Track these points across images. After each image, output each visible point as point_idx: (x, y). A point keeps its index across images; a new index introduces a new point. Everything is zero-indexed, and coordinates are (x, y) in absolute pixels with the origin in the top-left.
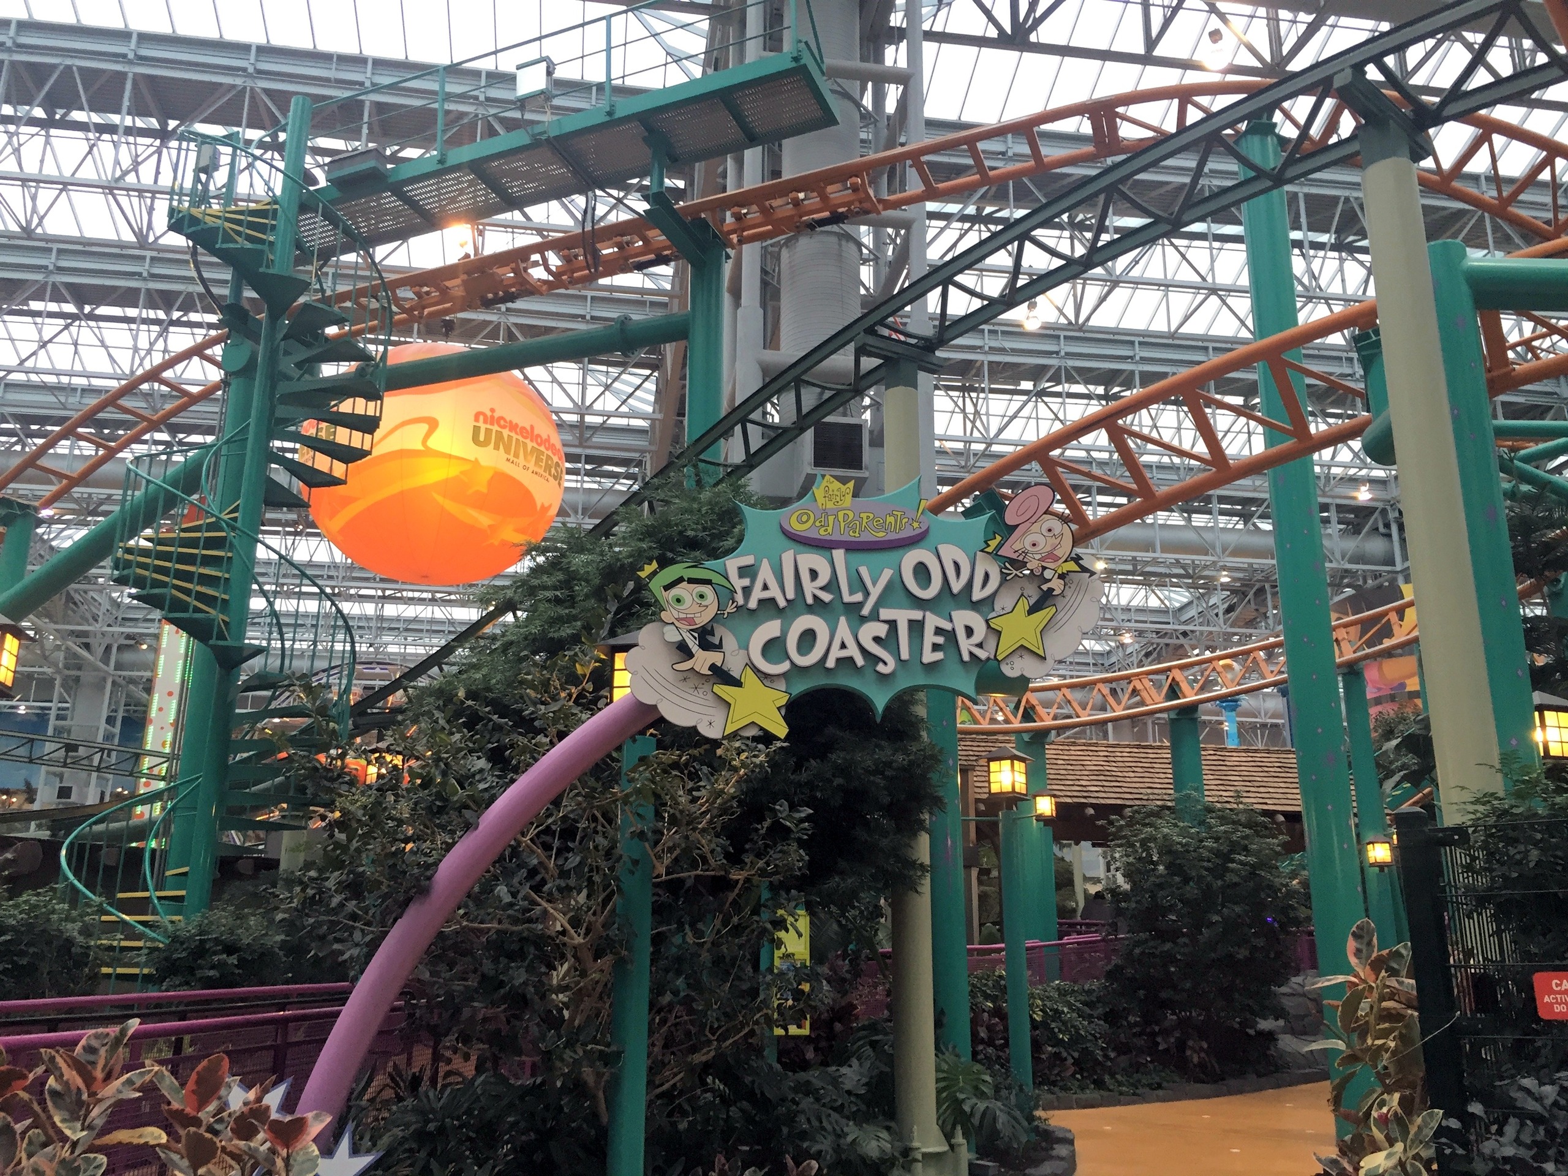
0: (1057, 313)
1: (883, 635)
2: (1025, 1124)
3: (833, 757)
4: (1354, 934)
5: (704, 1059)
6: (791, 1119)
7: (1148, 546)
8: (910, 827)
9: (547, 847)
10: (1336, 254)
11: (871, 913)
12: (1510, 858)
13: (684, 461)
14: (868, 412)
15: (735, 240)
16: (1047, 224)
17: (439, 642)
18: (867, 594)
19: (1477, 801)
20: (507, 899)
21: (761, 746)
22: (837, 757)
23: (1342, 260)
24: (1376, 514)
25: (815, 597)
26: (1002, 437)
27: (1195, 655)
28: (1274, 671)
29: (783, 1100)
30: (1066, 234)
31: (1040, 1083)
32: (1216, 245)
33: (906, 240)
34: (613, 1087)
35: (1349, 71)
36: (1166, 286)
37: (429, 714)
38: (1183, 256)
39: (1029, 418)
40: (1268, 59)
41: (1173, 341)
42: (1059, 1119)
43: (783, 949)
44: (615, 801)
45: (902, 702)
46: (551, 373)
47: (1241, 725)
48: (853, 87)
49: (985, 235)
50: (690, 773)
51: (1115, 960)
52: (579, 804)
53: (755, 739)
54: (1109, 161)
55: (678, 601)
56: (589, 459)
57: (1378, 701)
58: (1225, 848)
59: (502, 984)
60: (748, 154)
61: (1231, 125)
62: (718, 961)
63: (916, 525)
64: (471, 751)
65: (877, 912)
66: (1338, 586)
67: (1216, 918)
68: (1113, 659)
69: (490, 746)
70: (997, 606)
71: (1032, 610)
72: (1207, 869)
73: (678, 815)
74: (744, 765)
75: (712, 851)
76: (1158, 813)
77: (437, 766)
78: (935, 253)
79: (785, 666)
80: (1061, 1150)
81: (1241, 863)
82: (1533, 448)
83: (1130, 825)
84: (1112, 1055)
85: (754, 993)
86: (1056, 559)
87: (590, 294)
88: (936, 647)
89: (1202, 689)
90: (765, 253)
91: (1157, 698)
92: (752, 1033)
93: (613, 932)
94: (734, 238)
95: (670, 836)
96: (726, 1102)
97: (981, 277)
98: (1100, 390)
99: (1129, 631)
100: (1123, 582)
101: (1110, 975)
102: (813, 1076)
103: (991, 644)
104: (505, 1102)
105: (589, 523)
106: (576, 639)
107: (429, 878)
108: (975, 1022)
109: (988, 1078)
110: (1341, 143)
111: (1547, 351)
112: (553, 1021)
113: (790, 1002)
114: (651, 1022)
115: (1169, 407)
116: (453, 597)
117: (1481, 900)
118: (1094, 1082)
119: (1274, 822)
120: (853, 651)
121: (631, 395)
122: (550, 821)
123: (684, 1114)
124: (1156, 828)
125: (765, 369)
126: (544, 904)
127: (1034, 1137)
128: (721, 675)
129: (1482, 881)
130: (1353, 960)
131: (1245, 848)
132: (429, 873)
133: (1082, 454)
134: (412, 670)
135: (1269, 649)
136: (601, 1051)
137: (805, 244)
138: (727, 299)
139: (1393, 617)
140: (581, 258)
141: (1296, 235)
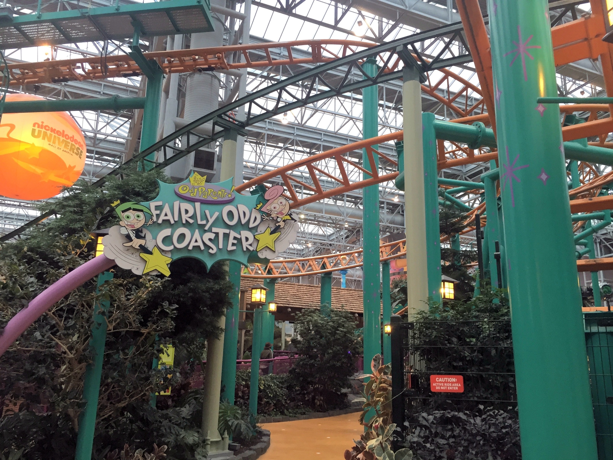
0: (294, 118)
1: (213, 238)
2: (252, 429)
3: (189, 284)
4: (374, 359)
5: (123, 405)
6: (158, 429)
7: (320, 211)
8: (218, 314)
9: (60, 316)
10: (394, 111)
11: (200, 347)
12: (427, 334)
13: (137, 159)
14: (218, 148)
15: (168, 71)
16: (293, 84)
17: (21, 224)
18: (208, 221)
19: (418, 314)
20: (40, 337)
21: (159, 279)
22: (191, 285)
23: (396, 114)
24: (399, 207)
25: (186, 221)
26: (270, 163)
27: (333, 253)
28: (359, 262)
29: (157, 421)
30: (300, 89)
31: (261, 413)
32: (354, 101)
33: (239, 81)
34: (82, 416)
35: (402, 46)
36: (335, 114)
37: (10, 256)
38: (342, 104)
39: (281, 157)
40: (378, 36)
41: (335, 135)
42: (265, 427)
43: (161, 361)
44: (92, 299)
45: (219, 265)
46: (83, 114)
47: (347, 280)
48: (223, 18)
49: (270, 84)
50: (127, 288)
51: (293, 366)
52: (76, 299)
53: (157, 276)
54: (318, 64)
55: (128, 217)
56: (97, 153)
57: (394, 274)
58: (336, 326)
59: (34, 374)
60: (176, 36)
61: (362, 58)
62: (134, 365)
63: (230, 196)
64: (29, 274)
65: (203, 346)
66: (384, 232)
67: (330, 351)
68: (304, 252)
69: (37, 272)
70: (259, 230)
71: (272, 233)
72: (329, 333)
73: (121, 306)
74: (151, 286)
75: (134, 321)
76: (314, 312)
77: (11, 280)
78: (250, 89)
79: (172, 248)
80: (265, 439)
81: (342, 331)
82: (452, 189)
83: (303, 315)
84: (288, 402)
85: (147, 379)
86: (282, 214)
87: (103, 83)
88: (233, 244)
89: (335, 265)
90: (180, 77)
91: (318, 269)
92: (145, 395)
93: (87, 353)
94: (167, 70)
95: (116, 314)
96: (132, 422)
97: (267, 101)
98: (308, 150)
99: (311, 242)
100: (310, 224)
101: (290, 372)
102: (170, 412)
103: (255, 245)
104: (32, 423)
105: (95, 180)
106: (82, 229)
107: (3, 328)
108: (237, 390)
109: (239, 412)
110: (398, 71)
111: (459, 155)
112: (56, 389)
113: (162, 382)
114: (100, 391)
115: (332, 160)
116: (29, 205)
117: (417, 349)
118: (281, 412)
119: (354, 316)
120: (200, 244)
121: (118, 128)
122: (62, 305)
123: (112, 428)
124: (313, 317)
125: (176, 125)
126: (57, 340)
127: (255, 434)
128: (144, 249)
129: (417, 342)
130: (373, 369)
131: (343, 326)
132: (2, 326)
133: (299, 174)
134: (7, 235)
135: (359, 253)
136: (78, 402)
137: (197, 77)
138: (163, 94)
139: (401, 244)
140: (99, 68)
141: (381, 102)
